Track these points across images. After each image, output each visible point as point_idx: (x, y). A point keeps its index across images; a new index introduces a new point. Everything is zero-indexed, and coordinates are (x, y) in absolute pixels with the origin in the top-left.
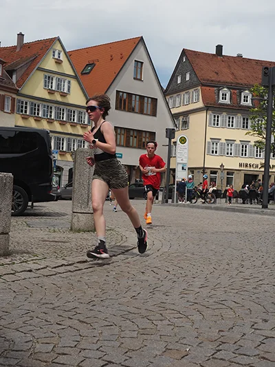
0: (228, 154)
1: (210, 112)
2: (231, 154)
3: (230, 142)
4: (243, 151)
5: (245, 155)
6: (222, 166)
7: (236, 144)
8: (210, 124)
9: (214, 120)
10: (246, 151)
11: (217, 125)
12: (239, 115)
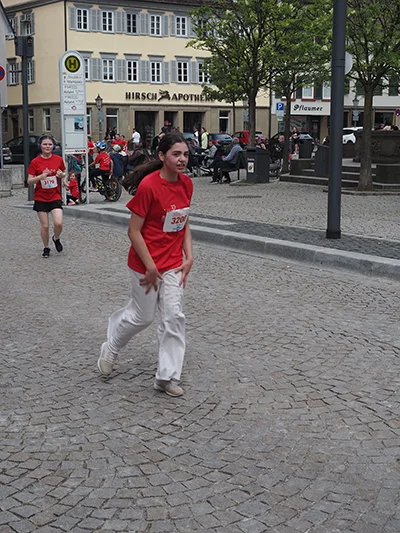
0: (105, 77)
1: (70, 5)
2: (111, 78)
3: (108, 56)
4: (130, 71)
5: (135, 79)
6: (99, 99)
7: (119, 61)
8: (72, 25)
9: (79, 19)
10: (135, 71)
11: (85, 27)
12: (120, 9)
